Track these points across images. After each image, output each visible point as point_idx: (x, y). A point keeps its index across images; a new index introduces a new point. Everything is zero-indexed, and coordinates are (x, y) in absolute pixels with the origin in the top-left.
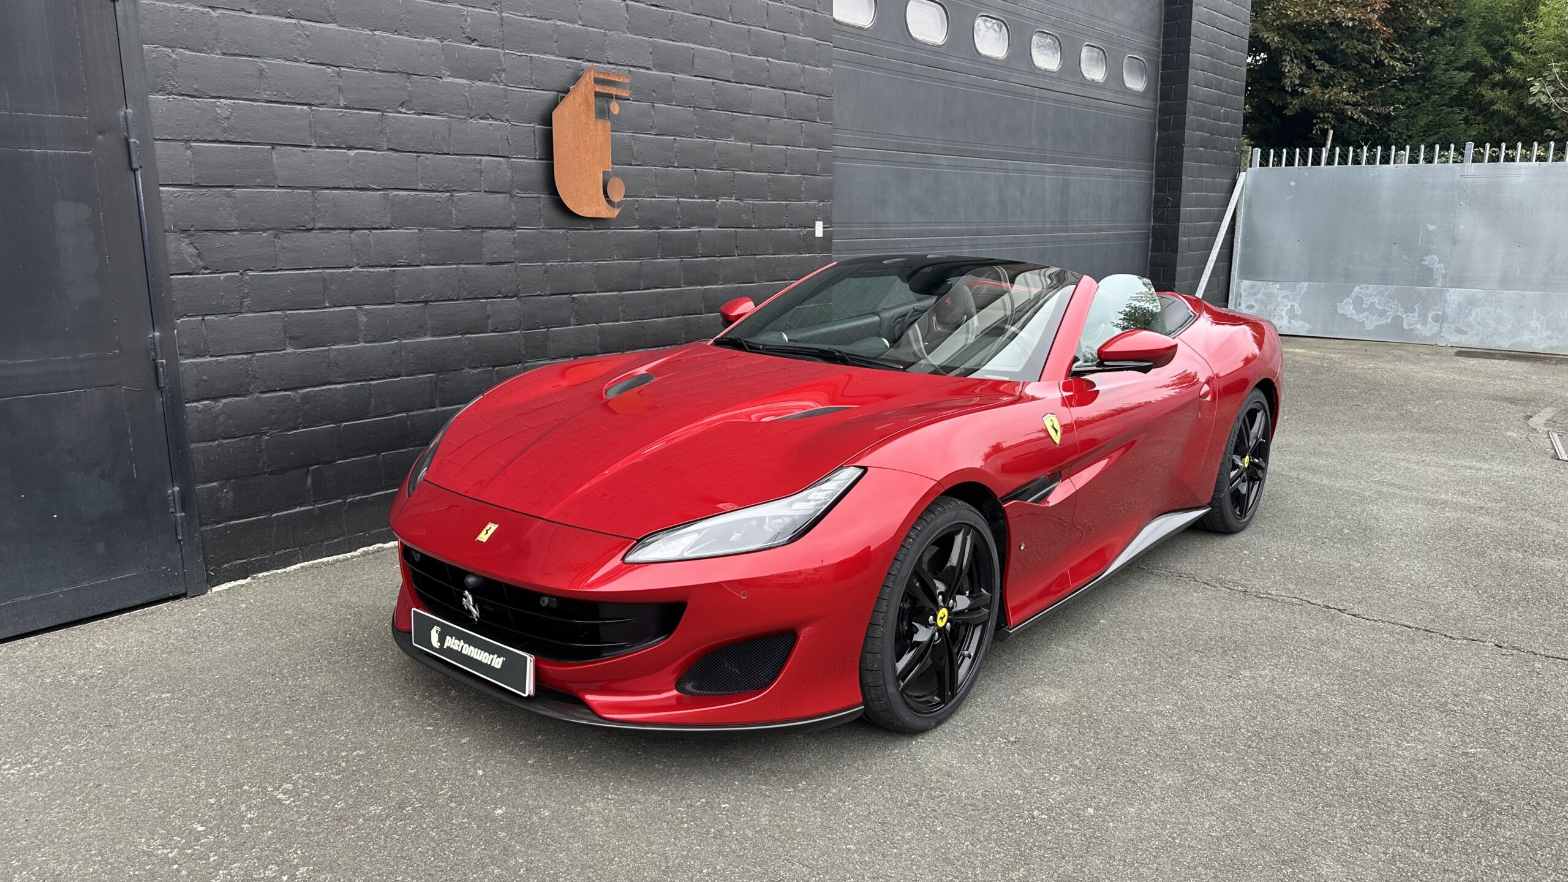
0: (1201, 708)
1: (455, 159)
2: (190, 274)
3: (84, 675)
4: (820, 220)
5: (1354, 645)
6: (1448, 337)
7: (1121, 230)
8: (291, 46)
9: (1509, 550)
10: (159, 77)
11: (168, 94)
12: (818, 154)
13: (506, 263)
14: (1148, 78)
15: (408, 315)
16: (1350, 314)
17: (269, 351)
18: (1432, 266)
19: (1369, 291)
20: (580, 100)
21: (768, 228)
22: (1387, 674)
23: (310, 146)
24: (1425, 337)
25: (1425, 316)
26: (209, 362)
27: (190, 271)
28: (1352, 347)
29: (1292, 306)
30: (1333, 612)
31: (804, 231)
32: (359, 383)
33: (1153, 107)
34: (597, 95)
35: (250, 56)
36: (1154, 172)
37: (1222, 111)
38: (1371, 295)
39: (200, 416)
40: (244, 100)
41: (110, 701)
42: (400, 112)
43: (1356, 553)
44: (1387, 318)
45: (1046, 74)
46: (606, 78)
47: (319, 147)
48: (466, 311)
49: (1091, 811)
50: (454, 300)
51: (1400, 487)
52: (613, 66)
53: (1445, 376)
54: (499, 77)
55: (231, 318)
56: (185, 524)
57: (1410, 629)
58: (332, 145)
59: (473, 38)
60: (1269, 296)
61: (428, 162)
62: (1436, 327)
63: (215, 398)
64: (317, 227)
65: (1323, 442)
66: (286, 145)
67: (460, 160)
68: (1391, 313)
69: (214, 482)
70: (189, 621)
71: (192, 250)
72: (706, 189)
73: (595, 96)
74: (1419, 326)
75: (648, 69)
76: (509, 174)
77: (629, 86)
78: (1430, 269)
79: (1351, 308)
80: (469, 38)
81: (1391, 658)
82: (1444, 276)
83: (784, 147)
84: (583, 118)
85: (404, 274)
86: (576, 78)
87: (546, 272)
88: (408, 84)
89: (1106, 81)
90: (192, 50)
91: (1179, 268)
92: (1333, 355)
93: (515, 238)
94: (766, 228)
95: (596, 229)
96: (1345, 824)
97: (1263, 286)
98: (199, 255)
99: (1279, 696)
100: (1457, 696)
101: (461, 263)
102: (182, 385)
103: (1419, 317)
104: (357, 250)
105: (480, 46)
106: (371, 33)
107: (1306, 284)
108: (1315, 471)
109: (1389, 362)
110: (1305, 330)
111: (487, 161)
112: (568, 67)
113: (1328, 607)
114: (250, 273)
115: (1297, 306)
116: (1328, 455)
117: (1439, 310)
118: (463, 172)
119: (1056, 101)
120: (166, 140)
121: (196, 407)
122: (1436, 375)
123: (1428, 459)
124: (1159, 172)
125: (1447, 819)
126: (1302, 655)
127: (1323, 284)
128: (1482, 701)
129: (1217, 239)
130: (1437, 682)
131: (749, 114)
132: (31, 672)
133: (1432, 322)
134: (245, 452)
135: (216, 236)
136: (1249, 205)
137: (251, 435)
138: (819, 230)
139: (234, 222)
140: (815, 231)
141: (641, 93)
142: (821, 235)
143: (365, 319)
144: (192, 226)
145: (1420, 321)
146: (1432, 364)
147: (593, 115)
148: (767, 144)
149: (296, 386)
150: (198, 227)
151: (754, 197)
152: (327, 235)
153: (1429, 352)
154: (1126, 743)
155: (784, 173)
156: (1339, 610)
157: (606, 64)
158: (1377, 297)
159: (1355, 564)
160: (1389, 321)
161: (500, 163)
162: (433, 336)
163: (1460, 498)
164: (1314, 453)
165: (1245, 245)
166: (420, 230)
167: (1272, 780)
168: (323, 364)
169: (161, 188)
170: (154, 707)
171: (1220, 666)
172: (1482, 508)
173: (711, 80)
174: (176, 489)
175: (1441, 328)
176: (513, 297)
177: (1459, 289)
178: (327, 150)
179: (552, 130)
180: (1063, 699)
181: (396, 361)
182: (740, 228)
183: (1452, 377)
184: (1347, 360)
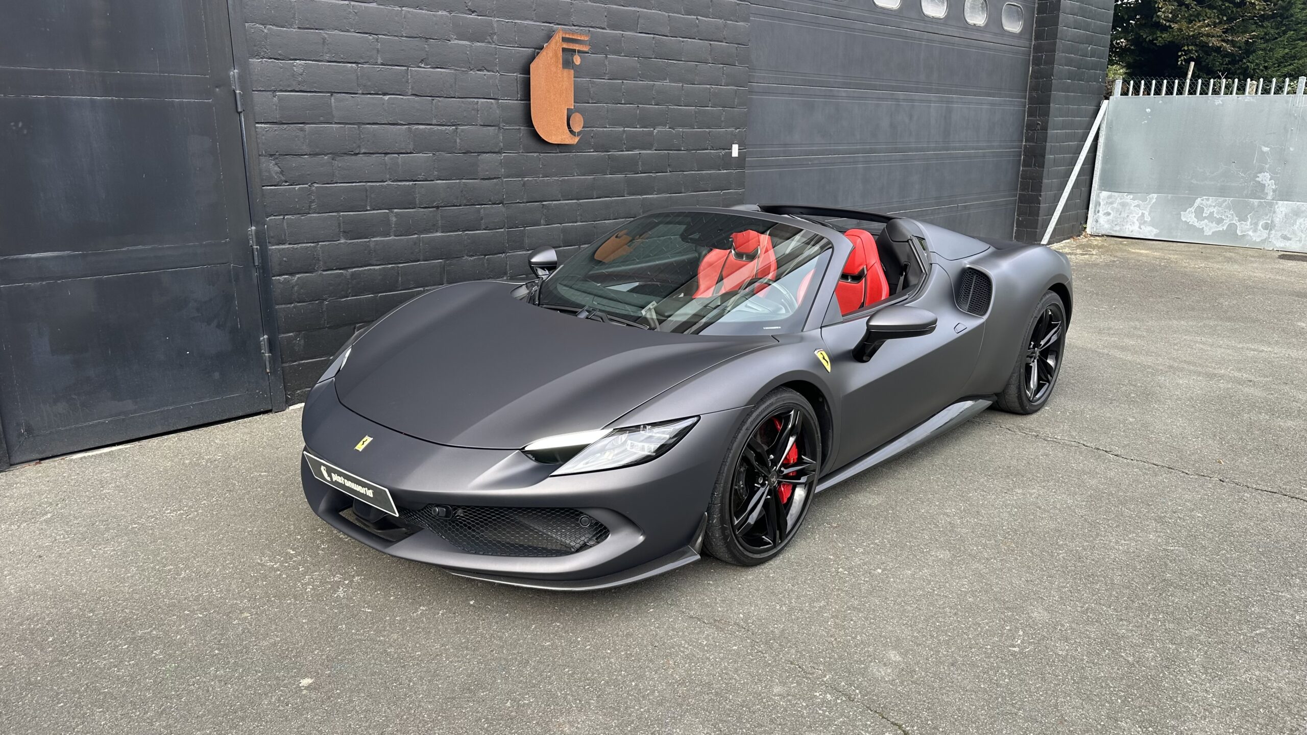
0: (977, 512)
1: (459, 101)
2: (275, 186)
3: (209, 459)
4: (736, 143)
5: (1108, 476)
6: (1275, 243)
7: (997, 149)
8: (345, 21)
9: (1260, 413)
10: (255, 46)
11: (262, 58)
12: (736, 91)
13: (495, 178)
14: (1024, 21)
15: (425, 216)
16: (1192, 221)
17: (328, 241)
18: (1264, 182)
19: (1209, 203)
20: (551, 55)
21: (694, 150)
22: (1127, 496)
23: (356, 94)
24: (1255, 242)
25: (1256, 224)
26: (288, 248)
27: (276, 184)
28: (1191, 249)
29: (1143, 214)
30: (1101, 452)
31: (723, 152)
32: (391, 266)
33: (1027, 45)
34: (564, 50)
35: (317, 29)
36: (1027, 100)
37: (1089, 48)
38: (1210, 206)
39: (282, 286)
40: (313, 61)
41: (228, 476)
42: (420, 67)
43: (1134, 411)
44: (1223, 226)
45: (934, 20)
46: (571, 37)
47: (363, 94)
48: (466, 214)
49: (880, 571)
50: (457, 206)
51: (1189, 363)
52: (576, 28)
53: (1262, 276)
54: (492, 39)
55: (303, 217)
56: (272, 361)
57: (1156, 467)
58: (372, 92)
59: (473, 10)
60: (1124, 205)
61: (440, 104)
62: (1265, 234)
63: (292, 274)
64: (363, 151)
65: (1138, 327)
66: (340, 93)
67: (463, 102)
68: (1227, 222)
69: (291, 332)
70: (275, 428)
71: (277, 169)
72: (646, 121)
73: (563, 51)
74: (1250, 233)
75: (603, 29)
76: (498, 112)
77: (588, 42)
78: (1262, 184)
79: (1193, 216)
80: (470, 10)
81: (1134, 486)
82: (1274, 191)
83: (708, 86)
84: (554, 69)
85: (422, 186)
86: (549, 38)
87: (524, 185)
88: (426, 46)
89: (987, 25)
90: (277, 26)
91: (1045, 181)
92: (1172, 256)
93: (501, 160)
94: (692, 150)
95: (561, 152)
96: (1059, 589)
97: (1119, 196)
98: (282, 172)
99: (1040, 508)
100: (1174, 513)
101: (462, 179)
102: (270, 264)
103: (1251, 225)
104: (389, 168)
105: (478, 15)
106: (400, 9)
107: (1155, 196)
108: (1123, 349)
109: (1219, 262)
110: (1153, 234)
111: (482, 102)
112: (543, 30)
113: (1098, 449)
114: (316, 185)
115: (1147, 213)
116: (1140, 337)
117: (1268, 219)
118: (465, 110)
119: (941, 42)
120: (260, 91)
121: (279, 279)
122: (1255, 274)
123: (1221, 342)
124: (1032, 100)
125: (1135, 590)
126: (1066, 480)
127: (1170, 195)
128: (1193, 517)
129: (1080, 157)
130: (1164, 503)
131: (682, 61)
132: (176, 456)
133: (1262, 229)
134: (312, 312)
135: (293, 159)
136: (1110, 127)
137: (316, 300)
138: (735, 151)
139: (305, 149)
140: (731, 152)
141: (597, 47)
142: (737, 155)
143: (394, 219)
144: (277, 152)
145: (1251, 228)
146: (1255, 265)
147: (561, 66)
148: (695, 84)
149: (348, 266)
150: (281, 153)
151: (683, 126)
152: (368, 157)
153: (1257, 254)
154: (916, 532)
155: (708, 107)
156: (1106, 451)
157: (570, 26)
158: (1216, 208)
159: (1131, 419)
160: (1225, 228)
161: (492, 103)
162: (442, 232)
163: (1237, 374)
164: (1129, 336)
165: (1105, 161)
166: (434, 154)
167: (1016, 559)
168: (366, 252)
169: (257, 125)
170: (257, 480)
171: (1000, 485)
172: (1251, 381)
173: (652, 36)
174: (266, 337)
175: (1269, 234)
176: (500, 204)
177: (1286, 202)
178: (369, 96)
179: (530, 78)
180: (877, 501)
181: (417, 250)
182: (672, 150)
183: (1268, 276)
184: (1182, 260)
